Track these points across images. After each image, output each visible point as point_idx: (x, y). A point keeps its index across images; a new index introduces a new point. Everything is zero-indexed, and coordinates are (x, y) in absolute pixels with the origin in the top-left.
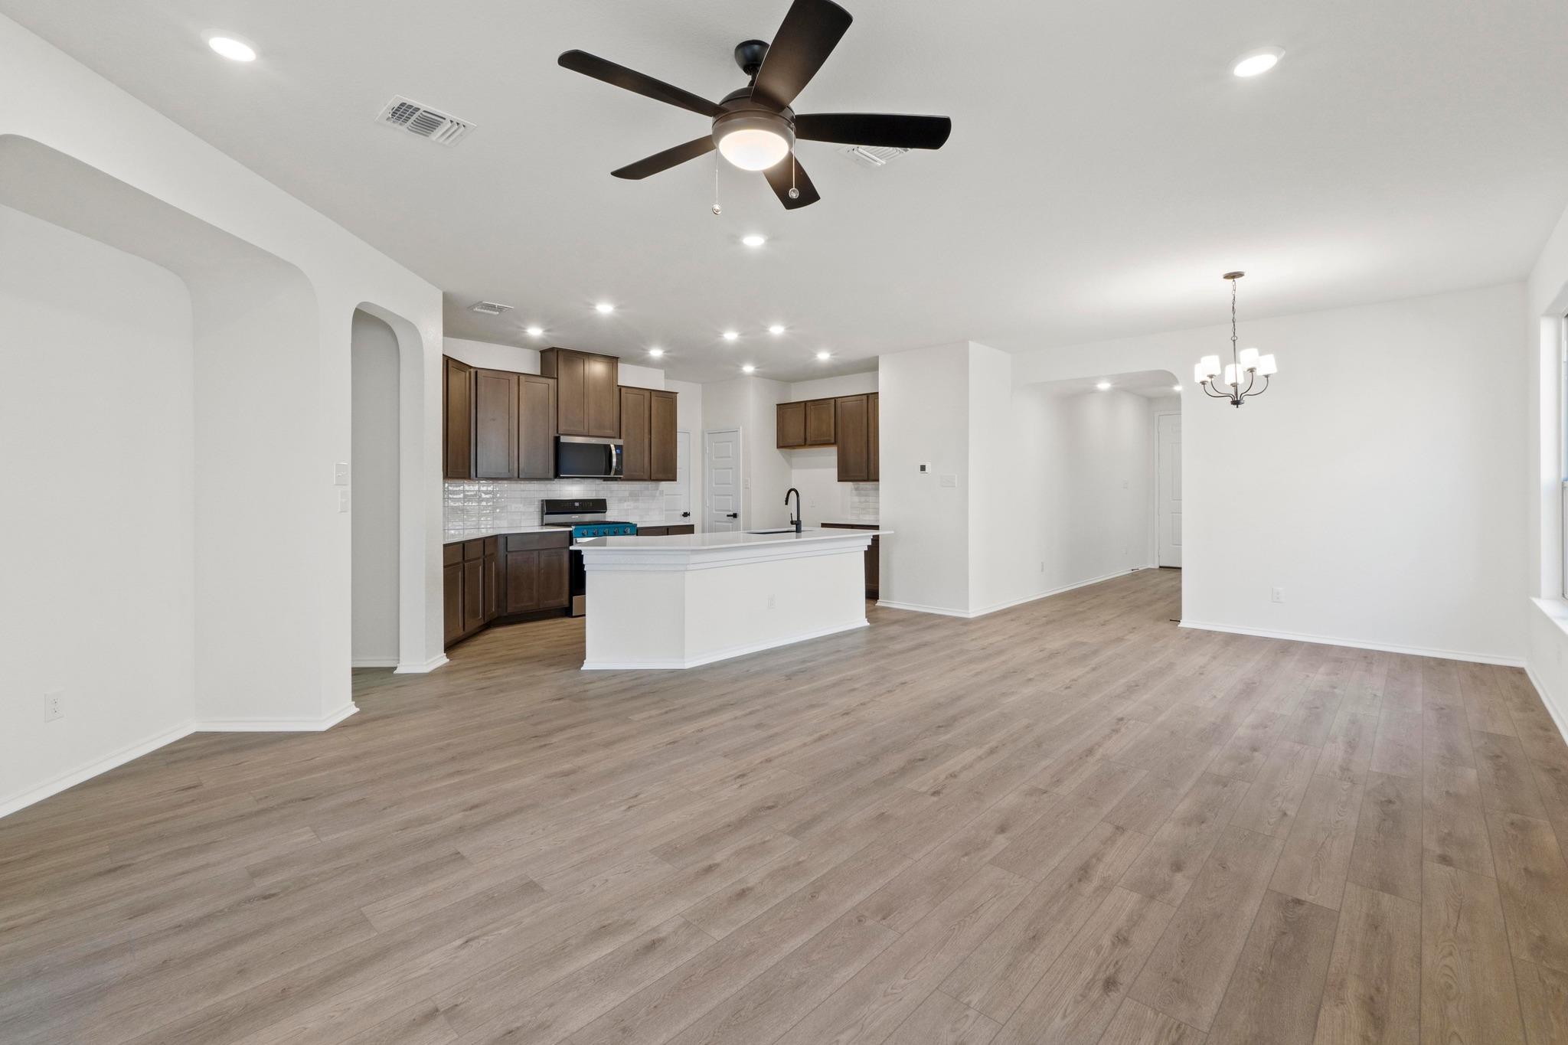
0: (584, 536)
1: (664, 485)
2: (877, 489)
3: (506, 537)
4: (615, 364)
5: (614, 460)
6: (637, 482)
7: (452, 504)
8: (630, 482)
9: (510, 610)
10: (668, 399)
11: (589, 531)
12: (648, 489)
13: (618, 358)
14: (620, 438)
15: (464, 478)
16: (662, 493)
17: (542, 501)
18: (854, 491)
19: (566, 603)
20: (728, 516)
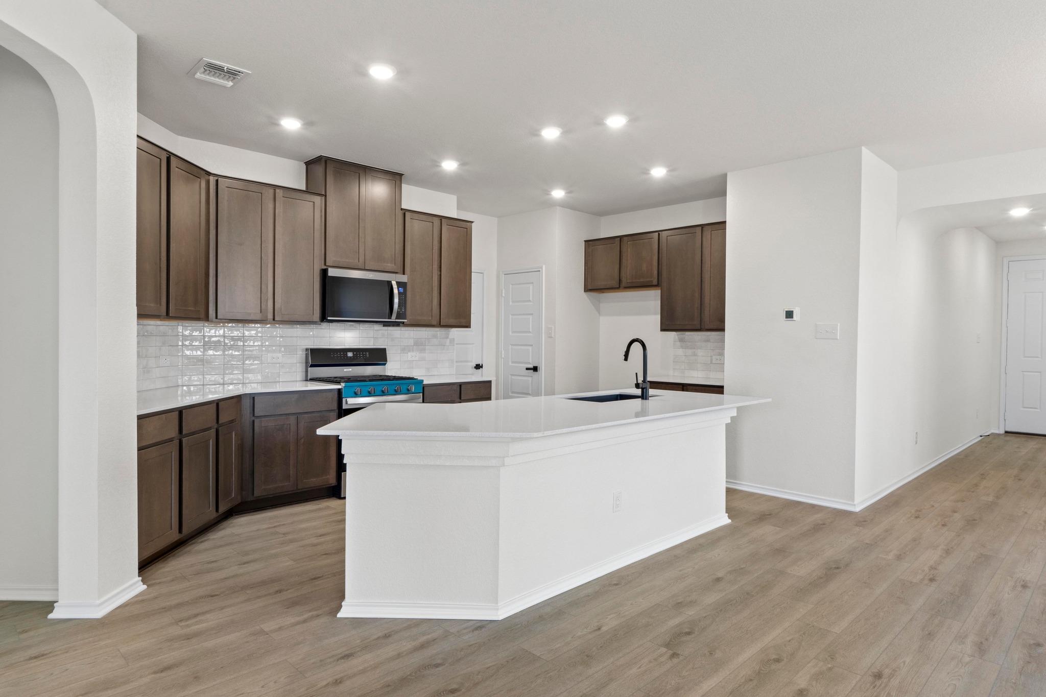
0: (356, 395)
1: (455, 332)
2: (723, 341)
3: (253, 397)
4: (398, 182)
5: (396, 300)
6: (424, 329)
7: (188, 353)
8: (415, 329)
9: (257, 493)
10: (462, 228)
11: (363, 388)
12: (435, 337)
13: (401, 175)
14: (404, 274)
15: (198, 319)
16: (452, 341)
17: (307, 350)
18: (678, 344)
19: (333, 481)
20: (527, 369)
